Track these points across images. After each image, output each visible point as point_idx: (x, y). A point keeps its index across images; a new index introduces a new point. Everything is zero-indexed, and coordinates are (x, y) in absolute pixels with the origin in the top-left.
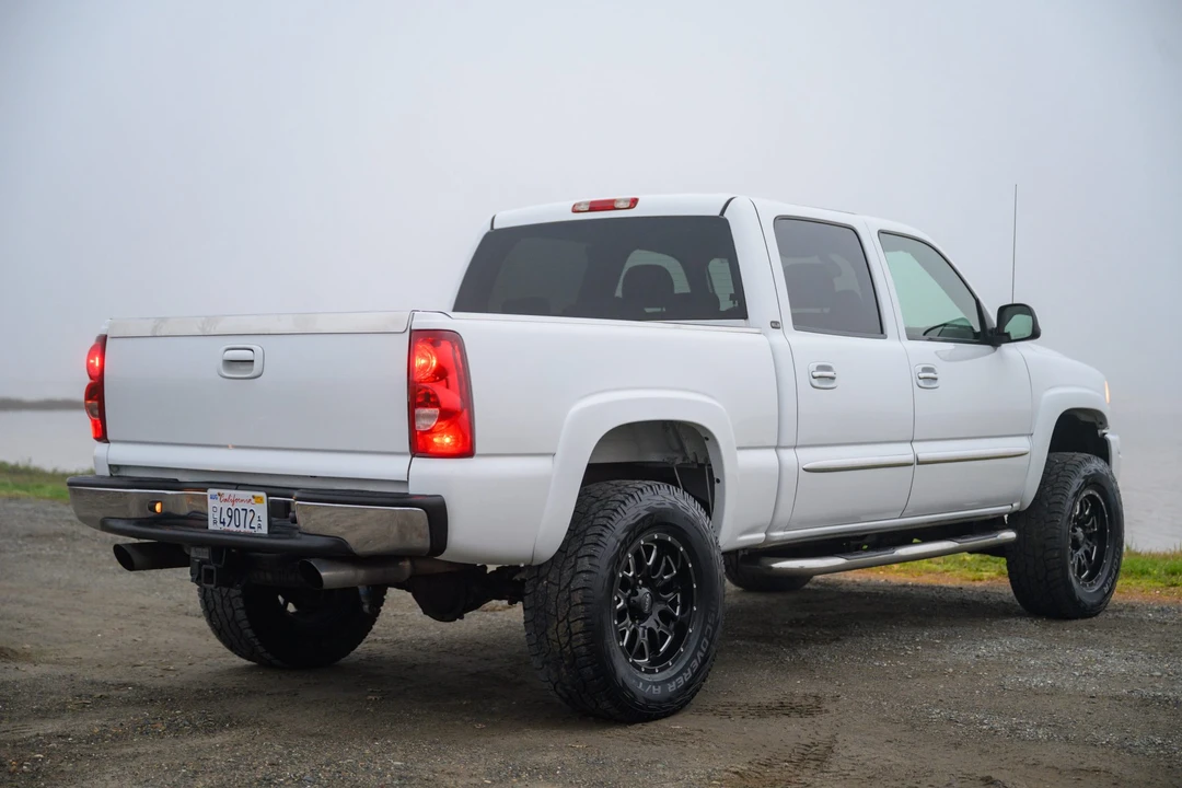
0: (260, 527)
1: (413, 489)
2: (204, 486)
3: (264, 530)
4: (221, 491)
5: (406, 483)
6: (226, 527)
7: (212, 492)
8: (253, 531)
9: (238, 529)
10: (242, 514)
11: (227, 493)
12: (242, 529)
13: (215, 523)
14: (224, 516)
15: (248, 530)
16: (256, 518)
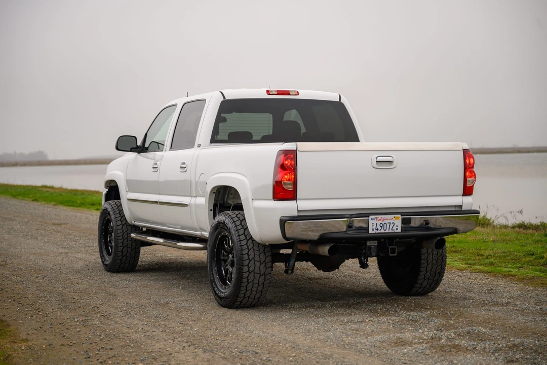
0: (397, 229)
1: (464, 208)
2: (368, 215)
3: (399, 230)
4: (377, 216)
5: (461, 206)
6: (379, 231)
7: (371, 217)
8: (393, 231)
9: (385, 231)
10: (388, 225)
11: (380, 217)
12: (387, 231)
13: (373, 230)
14: (378, 226)
15: (391, 231)
16: (395, 226)
